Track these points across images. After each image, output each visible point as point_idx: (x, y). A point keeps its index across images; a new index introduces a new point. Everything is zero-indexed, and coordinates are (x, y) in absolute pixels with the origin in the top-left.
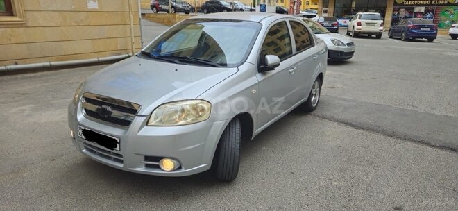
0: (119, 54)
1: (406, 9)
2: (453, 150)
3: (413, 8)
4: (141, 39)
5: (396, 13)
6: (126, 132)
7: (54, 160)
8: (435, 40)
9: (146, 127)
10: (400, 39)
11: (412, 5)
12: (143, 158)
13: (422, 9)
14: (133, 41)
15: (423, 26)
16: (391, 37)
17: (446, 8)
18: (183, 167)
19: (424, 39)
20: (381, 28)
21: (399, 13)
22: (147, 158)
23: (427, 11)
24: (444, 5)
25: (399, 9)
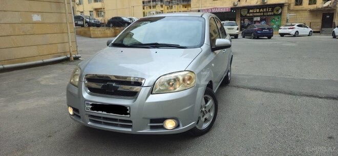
0: (59, 56)
1: (249, 19)
2: (334, 98)
3: (253, 18)
4: (76, 44)
5: (242, 22)
6: (135, 101)
7: (50, 136)
8: (272, 38)
9: (151, 95)
10: (251, 38)
11: (251, 16)
12: (149, 121)
13: (259, 19)
14: (71, 45)
15: (264, 29)
16: (244, 37)
17: (273, 17)
18: (181, 125)
19: (265, 37)
20: (238, 31)
21: (244, 22)
22: (152, 121)
23: (262, 20)
24: (272, 15)
25: (244, 19)
